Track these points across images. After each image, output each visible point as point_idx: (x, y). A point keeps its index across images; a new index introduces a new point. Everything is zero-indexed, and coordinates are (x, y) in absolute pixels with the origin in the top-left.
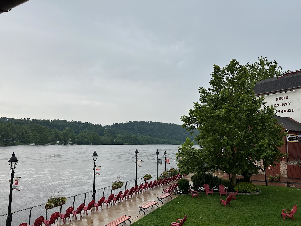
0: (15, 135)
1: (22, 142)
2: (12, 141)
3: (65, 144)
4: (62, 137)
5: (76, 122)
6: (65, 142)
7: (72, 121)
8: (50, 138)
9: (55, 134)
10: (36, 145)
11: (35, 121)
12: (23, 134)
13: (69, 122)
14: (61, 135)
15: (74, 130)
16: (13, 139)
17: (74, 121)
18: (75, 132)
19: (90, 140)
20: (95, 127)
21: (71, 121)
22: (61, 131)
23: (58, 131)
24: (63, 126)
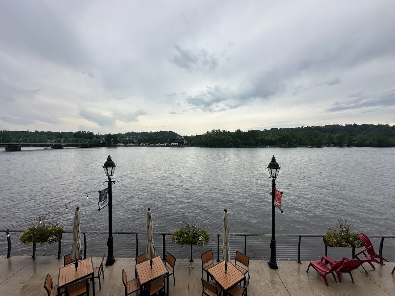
0: (295, 140)
1: (300, 145)
2: (293, 144)
3: (341, 145)
4: (336, 140)
5: (350, 125)
6: (341, 144)
7: (346, 124)
8: (324, 141)
9: (328, 137)
10: (312, 147)
11: (308, 128)
12: (300, 139)
13: (342, 126)
14: (335, 138)
15: (349, 133)
16: (294, 143)
17: (347, 124)
18: (351, 135)
19: (373, 141)
20: (377, 128)
21: (344, 125)
22: (334, 135)
23: (331, 134)
24: (336, 130)
